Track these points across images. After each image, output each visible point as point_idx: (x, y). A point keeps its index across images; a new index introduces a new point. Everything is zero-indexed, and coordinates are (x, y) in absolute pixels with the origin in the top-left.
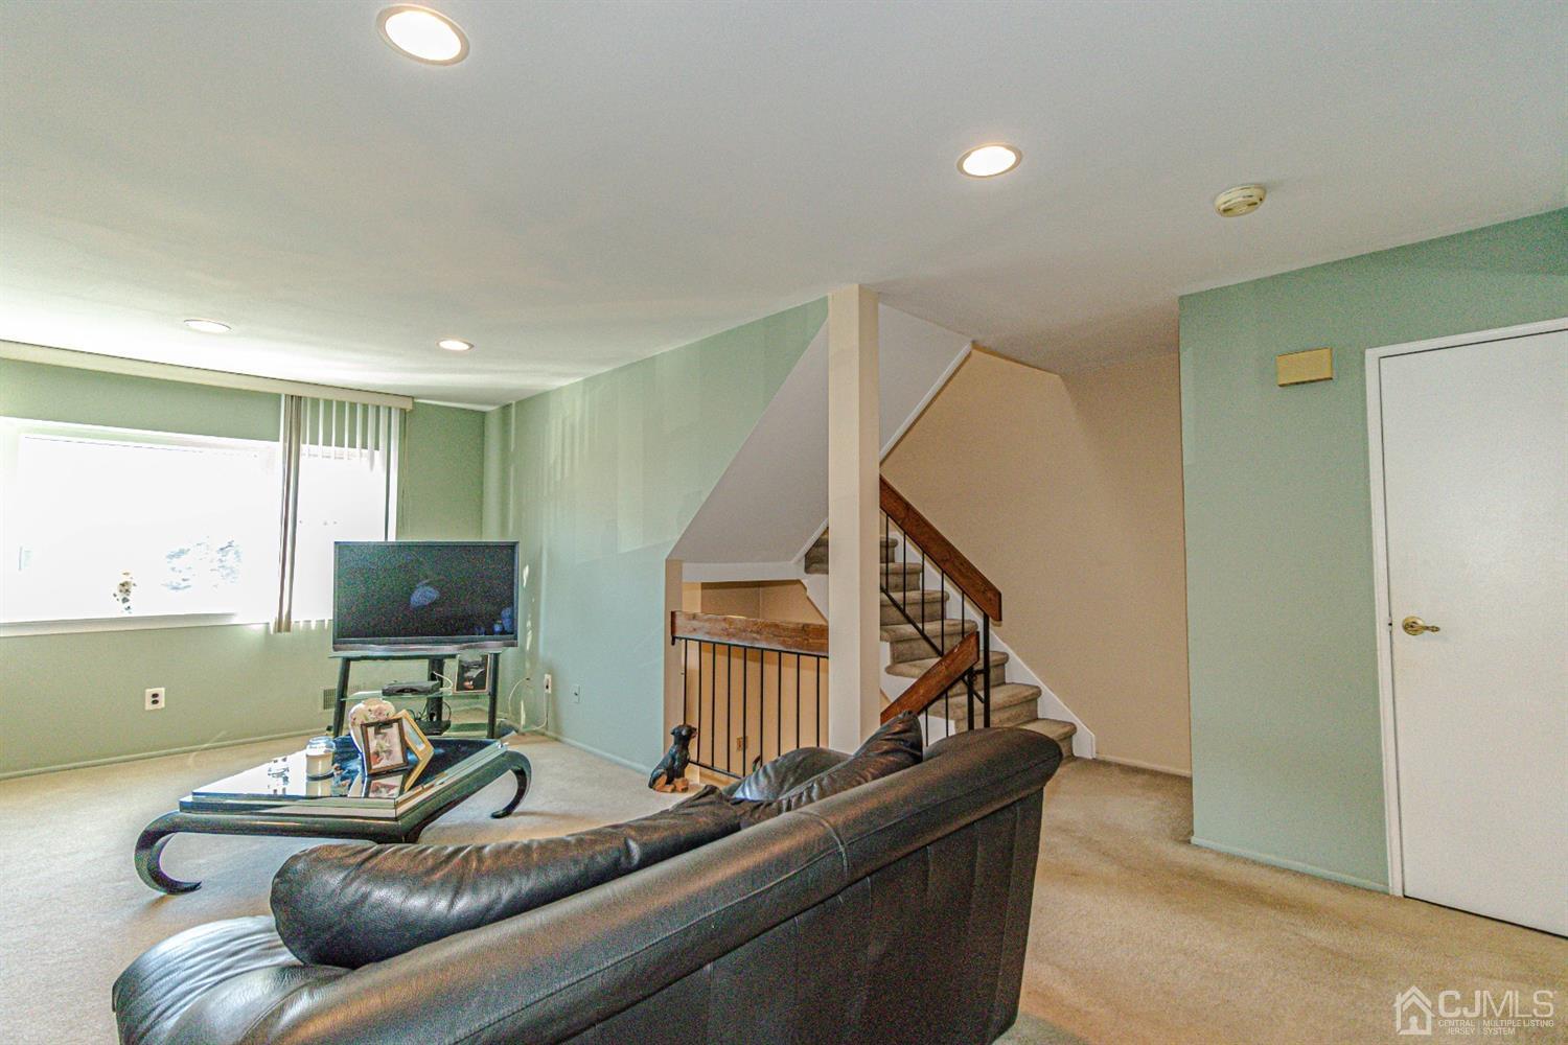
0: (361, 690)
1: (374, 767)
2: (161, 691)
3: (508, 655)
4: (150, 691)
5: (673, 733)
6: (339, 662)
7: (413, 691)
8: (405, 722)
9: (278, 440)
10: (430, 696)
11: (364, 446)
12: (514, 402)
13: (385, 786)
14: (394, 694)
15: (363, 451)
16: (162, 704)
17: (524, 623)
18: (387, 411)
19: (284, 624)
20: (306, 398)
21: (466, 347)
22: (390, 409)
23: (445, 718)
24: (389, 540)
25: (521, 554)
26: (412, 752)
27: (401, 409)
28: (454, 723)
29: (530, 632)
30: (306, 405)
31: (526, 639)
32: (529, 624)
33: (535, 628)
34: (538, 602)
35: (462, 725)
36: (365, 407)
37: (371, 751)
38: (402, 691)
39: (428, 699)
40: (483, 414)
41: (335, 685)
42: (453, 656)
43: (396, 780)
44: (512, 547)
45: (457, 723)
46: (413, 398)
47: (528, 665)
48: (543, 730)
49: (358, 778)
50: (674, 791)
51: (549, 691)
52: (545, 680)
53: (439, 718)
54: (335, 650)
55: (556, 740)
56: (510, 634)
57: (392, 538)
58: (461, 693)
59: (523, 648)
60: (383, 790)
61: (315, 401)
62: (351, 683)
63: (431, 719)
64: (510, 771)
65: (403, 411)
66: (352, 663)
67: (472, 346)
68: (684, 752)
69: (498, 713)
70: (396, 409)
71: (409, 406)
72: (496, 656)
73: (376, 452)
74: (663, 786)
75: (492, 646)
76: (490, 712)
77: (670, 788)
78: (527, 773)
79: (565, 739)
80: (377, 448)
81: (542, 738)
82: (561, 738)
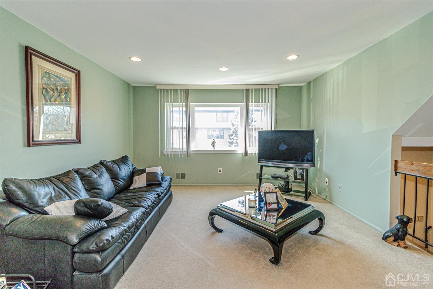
0: (266, 175)
1: (268, 208)
2: (221, 169)
3: (311, 170)
4: (219, 169)
5: (397, 218)
6: (259, 167)
7: (280, 178)
8: (278, 192)
9: (243, 103)
10: (286, 180)
11: (265, 102)
12: (312, 80)
13: (272, 215)
14: (275, 178)
15: (265, 103)
16: (221, 173)
17: (317, 159)
18: (271, 89)
19: (246, 154)
20: (250, 89)
21: (296, 57)
22: (272, 89)
23: (290, 187)
24: (273, 130)
25: (316, 134)
26: (280, 204)
27: (275, 89)
28: (293, 189)
29: (319, 162)
30: (250, 91)
31: (318, 164)
32: (319, 159)
33: (321, 160)
34: (322, 151)
35: (296, 190)
36: (265, 89)
37: (267, 202)
38: (277, 177)
39: (285, 181)
40: (301, 87)
41: (259, 172)
42: (293, 168)
43: (275, 214)
44: (312, 132)
45: (294, 189)
46: (279, 84)
47: (318, 173)
48: (325, 198)
49: (263, 209)
50: (399, 245)
51: (328, 184)
52: (326, 180)
53: (288, 187)
54: (259, 162)
55: (331, 203)
56: (312, 161)
57: (273, 129)
58: (296, 180)
59: (317, 168)
60: (271, 216)
61: (252, 90)
62: (263, 172)
63: (286, 187)
64: (317, 218)
65: (276, 89)
66: (263, 167)
67: (299, 56)
68: (405, 229)
69: (308, 188)
70: (274, 89)
71: (277, 87)
72: (307, 170)
73: (269, 103)
74: (392, 242)
75: (306, 166)
76: (305, 187)
77: (396, 244)
78: (323, 220)
79: (334, 204)
80: (269, 102)
81: (325, 201)
82: (332, 202)
